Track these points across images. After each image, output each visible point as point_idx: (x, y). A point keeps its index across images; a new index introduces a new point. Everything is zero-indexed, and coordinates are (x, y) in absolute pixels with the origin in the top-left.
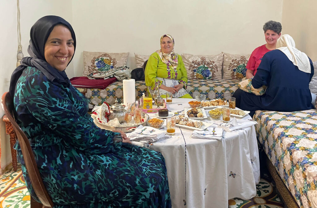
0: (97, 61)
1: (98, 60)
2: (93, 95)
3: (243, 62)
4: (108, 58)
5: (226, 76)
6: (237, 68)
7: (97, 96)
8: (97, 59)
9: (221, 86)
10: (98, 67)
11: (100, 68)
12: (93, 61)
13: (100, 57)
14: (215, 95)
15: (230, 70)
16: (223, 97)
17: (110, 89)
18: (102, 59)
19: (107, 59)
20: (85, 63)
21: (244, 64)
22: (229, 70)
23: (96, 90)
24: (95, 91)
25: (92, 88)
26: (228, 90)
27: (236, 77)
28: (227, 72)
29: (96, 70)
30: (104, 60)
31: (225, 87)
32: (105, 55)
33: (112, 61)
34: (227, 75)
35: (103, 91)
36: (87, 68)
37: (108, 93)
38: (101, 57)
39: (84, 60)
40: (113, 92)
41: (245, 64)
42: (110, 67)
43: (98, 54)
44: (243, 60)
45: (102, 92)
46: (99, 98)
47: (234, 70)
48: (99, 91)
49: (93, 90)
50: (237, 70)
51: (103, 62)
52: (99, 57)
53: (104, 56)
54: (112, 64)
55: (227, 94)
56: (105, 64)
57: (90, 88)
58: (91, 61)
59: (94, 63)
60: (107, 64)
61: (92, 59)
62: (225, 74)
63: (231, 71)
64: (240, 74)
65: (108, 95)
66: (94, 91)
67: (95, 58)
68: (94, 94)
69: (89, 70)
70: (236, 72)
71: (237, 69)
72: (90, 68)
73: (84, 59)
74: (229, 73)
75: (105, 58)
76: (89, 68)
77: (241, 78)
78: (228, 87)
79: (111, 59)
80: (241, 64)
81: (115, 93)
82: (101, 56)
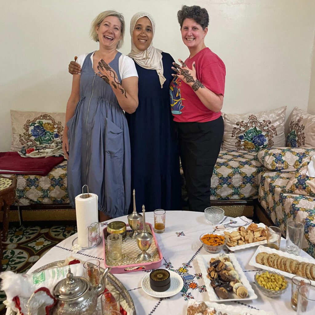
0: (33, 127)
1: (34, 125)
2: (28, 186)
3: (254, 125)
4: (50, 122)
5: (229, 146)
6: (244, 134)
7: (35, 186)
8: (32, 124)
9: (226, 166)
10: (34, 136)
11: (37, 137)
12: (27, 126)
13: (37, 121)
14: (218, 181)
15: (234, 138)
16: (230, 184)
17: (54, 175)
18: (41, 124)
19: (48, 124)
20: (13, 129)
21: (255, 128)
22: (232, 136)
23: (32, 177)
24: (31, 179)
25: (26, 174)
26: (238, 172)
27: (243, 147)
28: (229, 140)
29: (32, 141)
30: (43, 125)
31: (232, 168)
32: (45, 116)
33: (56, 126)
34: (230, 144)
35: (43, 178)
36: (18, 138)
37: (51, 182)
38: (39, 120)
39: (12, 124)
40: (59, 181)
41: (257, 127)
42: (53, 136)
43: (34, 114)
44: (253, 122)
45: (42, 181)
46: (38, 190)
47: (241, 137)
48: (37, 179)
49: (27, 177)
50: (244, 137)
51: (42, 128)
52: (36, 119)
53: (43, 119)
54: (56, 130)
55: (237, 178)
56: (44, 130)
57: (22, 174)
58: (22, 126)
59: (28, 130)
60: (48, 130)
61: (25, 122)
62: (227, 143)
63: (236, 138)
64: (250, 142)
65: (52, 185)
66: (29, 179)
67: (28, 121)
68: (30, 183)
69: (21, 140)
70: (243, 140)
71: (246, 136)
72: (23, 138)
73: (12, 122)
74: (232, 141)
75: (44, 121)
76: (20, 138)
77: (251, 148)
78: (237, 166)
79: (54, 123)
80: (251, 128)
81: (63, 182)
82: (39, 118)
